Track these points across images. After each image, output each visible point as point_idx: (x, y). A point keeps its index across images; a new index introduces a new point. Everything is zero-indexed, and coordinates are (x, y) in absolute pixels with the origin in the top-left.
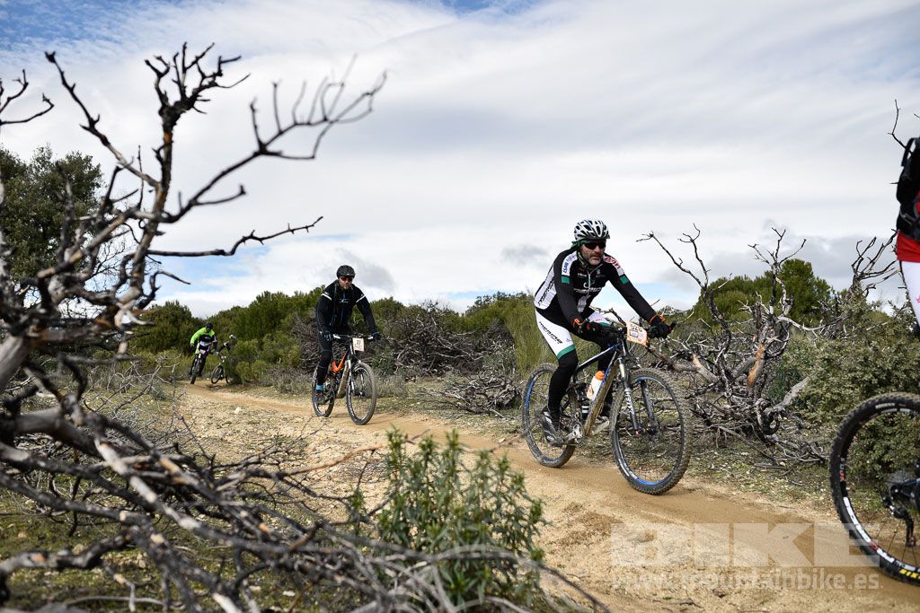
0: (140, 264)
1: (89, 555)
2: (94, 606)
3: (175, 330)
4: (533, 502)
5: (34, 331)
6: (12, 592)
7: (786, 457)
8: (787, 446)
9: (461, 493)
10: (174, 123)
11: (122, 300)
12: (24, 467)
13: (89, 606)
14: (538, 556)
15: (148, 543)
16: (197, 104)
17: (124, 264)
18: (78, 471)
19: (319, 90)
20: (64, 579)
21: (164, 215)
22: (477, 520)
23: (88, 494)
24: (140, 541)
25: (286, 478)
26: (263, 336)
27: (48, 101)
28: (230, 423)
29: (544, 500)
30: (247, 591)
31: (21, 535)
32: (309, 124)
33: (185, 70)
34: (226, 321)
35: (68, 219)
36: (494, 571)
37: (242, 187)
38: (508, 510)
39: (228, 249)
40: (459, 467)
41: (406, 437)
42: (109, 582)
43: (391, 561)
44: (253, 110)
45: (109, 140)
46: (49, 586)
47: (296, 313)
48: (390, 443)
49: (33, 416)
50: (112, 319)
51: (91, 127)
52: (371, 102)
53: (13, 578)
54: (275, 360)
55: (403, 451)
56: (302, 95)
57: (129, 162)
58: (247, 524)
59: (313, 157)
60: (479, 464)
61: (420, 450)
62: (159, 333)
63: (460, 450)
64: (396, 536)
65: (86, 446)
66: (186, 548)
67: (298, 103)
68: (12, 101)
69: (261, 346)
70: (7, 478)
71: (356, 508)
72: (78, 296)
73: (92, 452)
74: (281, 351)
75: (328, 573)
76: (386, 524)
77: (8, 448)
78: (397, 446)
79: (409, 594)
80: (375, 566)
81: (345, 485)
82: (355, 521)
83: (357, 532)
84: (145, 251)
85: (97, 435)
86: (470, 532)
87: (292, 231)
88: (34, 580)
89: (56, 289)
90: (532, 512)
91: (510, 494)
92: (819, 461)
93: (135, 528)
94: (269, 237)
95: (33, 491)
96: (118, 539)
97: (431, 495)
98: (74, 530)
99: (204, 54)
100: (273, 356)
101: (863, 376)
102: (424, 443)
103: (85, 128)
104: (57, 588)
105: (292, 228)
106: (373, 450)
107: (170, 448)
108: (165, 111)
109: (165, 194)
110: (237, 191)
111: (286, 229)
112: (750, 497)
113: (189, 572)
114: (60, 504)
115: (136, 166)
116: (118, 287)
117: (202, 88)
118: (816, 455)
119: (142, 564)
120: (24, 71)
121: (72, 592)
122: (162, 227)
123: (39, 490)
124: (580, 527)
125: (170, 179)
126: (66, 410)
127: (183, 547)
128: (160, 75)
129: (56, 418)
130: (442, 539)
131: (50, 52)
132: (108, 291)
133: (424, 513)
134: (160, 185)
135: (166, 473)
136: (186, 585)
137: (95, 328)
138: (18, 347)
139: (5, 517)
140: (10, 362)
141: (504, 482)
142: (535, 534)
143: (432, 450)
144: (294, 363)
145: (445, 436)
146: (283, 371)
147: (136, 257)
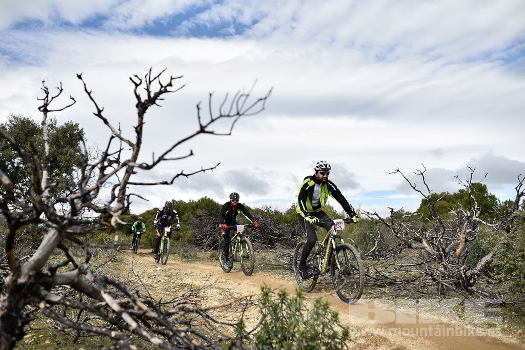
0: (123, 189)
4: (344, 328)
5: (67, 228)
8: (482, 294)
9: (304, 323)
10: (144, 112)
11: (113, 209)
12: (52, 304)
16: (157, 101)
17: (113, 190)
18: (87, 307)
19: (235, 97)
21: (145, 165)
22: (312, 339)
23: (87, 320)
25: (201, 312)
27: (73, 99)
28: (155, 276)
29: (350, 327)
31: (47, 342)
32: (229, 116)
33: (150, 82)
34: (150, 216)
35: (85, 165)
37: (191, 151)
38: (329, 333)
39: (169, 182)
40: (302, 308)
41: (270, 289)
44: (199, 109)
45: (108, 121)
47: (190, 212)
48: (262, 293)
49: (63, 275)
50: (110, 222)
51: (99, 114)
52: (264, 104)
54: (178, 239)
55: (269, 298)
56: (225, 100)
57: (118, 133)
58: (185, 340)
59: (230, 134)
60: (315, 306)
61: (277, 297)
63: (303, 298)
64: (264, 348)
65: (90, 292)
67: (223, 104)
68: (54, 99)
70: (48, 311)
71: (241, 330)
72: (89, 208)
73: (94, 296)
74: (181, 234)
76: (259, 340)
77: (49, 293)
78: (266, 294)
81: (223, 313)
82: (241, 338)
83: (242, 343)
84: (126, 182)
85: (102, 288)
86: (310, 346)
87: (204, 171)
90: (343, 334)
91: (331, 323)
92: (502, 304)
94: (191, 174)
95: (63, 318)
96: (112, 347)
97: (284, 323)
98: (77, 340)
99: (161, 74)
100: (176, 236)
102: (281, 293)
103: (95, 114)
105: (203, 169)
106: (251, 297)
108: (139, 105)
109: (138, 151)
110: (189, 153)
111: (201, 170)
116: (111, 202)
117: (161, 92)
118: (500, 300)
120: (61, 83)
124: (362, 341)
125: (141, 143)
126: (82, 272)
128: (137, 85)
129: (75, 277)
131: (79, 74)
132: (105, 205)
133: (281, 335)
134: (135, 146)
137: (97, 225)
138: (55, 236)
139: (37, 331)
140: (51, 244)
141: (326, 316)
142: (345, 347)
143: (285, 297)
144: (188, 241)
145: (294, 289)
146: (183, 246)
147: (122, 185)
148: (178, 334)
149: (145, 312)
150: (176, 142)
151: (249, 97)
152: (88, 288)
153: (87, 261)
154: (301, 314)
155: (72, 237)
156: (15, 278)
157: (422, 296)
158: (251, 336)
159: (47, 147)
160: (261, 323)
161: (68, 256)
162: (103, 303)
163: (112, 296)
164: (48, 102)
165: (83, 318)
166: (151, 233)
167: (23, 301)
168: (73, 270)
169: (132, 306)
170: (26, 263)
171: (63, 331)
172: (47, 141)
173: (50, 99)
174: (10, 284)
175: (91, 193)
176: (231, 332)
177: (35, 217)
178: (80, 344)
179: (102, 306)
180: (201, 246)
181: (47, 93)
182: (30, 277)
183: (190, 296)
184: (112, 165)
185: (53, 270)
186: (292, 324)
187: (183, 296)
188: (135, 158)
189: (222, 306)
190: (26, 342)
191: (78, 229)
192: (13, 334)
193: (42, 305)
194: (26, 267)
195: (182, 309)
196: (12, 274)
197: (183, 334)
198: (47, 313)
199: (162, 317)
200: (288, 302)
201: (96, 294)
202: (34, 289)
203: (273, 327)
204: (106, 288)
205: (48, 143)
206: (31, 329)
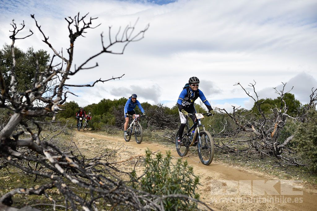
0: (61, 89)
1: (40, 190)
2: (42, 207)
3: (73, 111)
4: (196, 177)
5: (24, 112)
6: (14, 201)
7: (285, 163)
8: (285, 159)
9: (171, 173)
10: (74, 40)
11: (54, 101)
12: (20, 158)
13: (40, 207)
14: (197, 197)
15: (60, 187)
16: (83, 34)
17: (55, 89)
18: (37, 160)
19: (125, 30)
20: (32, 197)
21: (70, 72)
22: (176, 183)
24: (58, 186)
25: (109, 165)
26: (102, 114)
27: (31, 31)
28: (90, 144)
29: (200, 176)
30: (95, 205)
31: (18, 181)
32: (121, 41)
33: (78, 22)
34: (91, 108)
35: (37, 72)
36: (181, 201)
37: (97, 63)
38: (187, 179)
39: (91, 85)
40: (170, 164)
41: (152, 152)
42: (47, 199)
43: (145, 197)
44: (102, 36)
45: (52, 45)
46: (27, 199)
47: (114, 106)
48: (146, 154)
49: (22, 141)
50: (50, 108)
51: (46, 41)
52: (143, 34)
53: (14, 196)
55: (150, 157)
56: (119, 31)
57: (58, 53)
58: (95, 181)
59: (122, 53)
60: (178, 163)
61: (156, 157)
62: (68, 112)
63: (171, 158)
64: (147, 187)
65: (40, 151)
66: (74, 188)
67: (118, 34)
68: (19, 31)
69: (102, 117)
70: (13, 161)
71: (133, 176)
72: (39, 99)
73: (42, 154)
74: (108, 119)
75: (123, 199)
76: (144, 183)
77: (14, 151)
78: (149, 155)
79: (151, 208)
80: (140, 198)
81: (129, 167)
82: (133, 181)
83: (134, 184)
84: (63, 85)
85: (44, 148)
86: (173, 187)
88: (21, 197)
89: (32, 97)
90: (195, 180)
91: (188, 174)
92: (296, 165)
93: (56, 181)
94: (106, 81)
95: (22, 166)
96: (50, 185)
97: (160, 173)
98: (36, 180)
99: (85, 16)
100: (106, 121)
101: (314, 136)
102: (158, 155)
103: (43, 41)
104: (29, 200)
105: (114, 78)
106: (140, 157)
108: (71, 36)
109: (70, 65)
110: (95, 65)
111: (112, 78)
112: (271, 177)
113: (74, 198)
114: (31, 172)
115: (61, 55)
116: (53, 97)
117: (84, 28)
118: (295, 163)
119: (59, 193)
120: (23, 21)
121: (34, 201)
122: (69, 76)
123: (24, 167)
125: (72, 60)
126: (34, 139)
127: (73, 187)
128: (70, 23)
129: (31, 141)
130: (163, 189)
131: (32, 15)
132: (50, 98)
133: (157, 180)
134: (69, 62)
135: (68, 162)
136: (73, 202)
137: (45, 111)
138: (18, 116)
139: (13, 174)
140: (16, 121)
141: (186, 169)
142: (196, 188)
143: (160, 157)
144: (113, 123)
145: (166, 152)
146: (109, 126)
147: (60, 86)
148: (91, 177)
150: (89, 58)
151: (135, 29)
152: (39, 149)
154: (169, 168)
157: (249, 159)
159: (14, 61)
160: (146, 173)
163: (51, 155)
164: (15, 33)
171: (28, 174)
172: (14, 57)
173: (16, 31)
180: (120, 127)
181: (15, 29)
182: (2, 141)
183: (106, 155)
186: (164, 173)
187: (102, 155)
188: (68, 68)
189: (122, 162)
190: (5, 180)
191: (32, 112)
193: (9, 158)
197: (94, 178)
198: (12, 163)
200: (162, 160)
202: (4, 148)
203: (153, 175)
204: (47, 149)
205: (15, 59)
206: (9, 173)
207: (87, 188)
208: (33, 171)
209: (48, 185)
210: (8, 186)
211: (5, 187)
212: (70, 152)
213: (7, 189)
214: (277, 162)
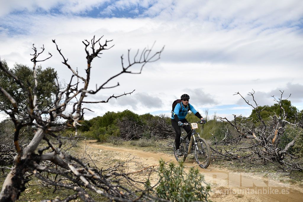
0: (80, 106)
1: (65, 201)
4: (207, 184)
5: (48, 128)
7: (288, 169)
8: (288, 165)
9: (184, 181)
10: (91, 61)
11: (74, 117)
12: (41, 171)
15: (85, 197)
16: (98, 55)
17: (74, 106)
18: (60, 173)
19: (143, 52)
21: (92, 92)
22: (189, 191)
23: (60, 180)
24: (82, 197)
26: (107, 126)
27: (50, 54)
28: (99, 155)
31: (38, 193)
32: (139, 62)
33: (94, 44)
35: (58, 92)
37: (118, 83)
38: (199, 187)
39: (106, 101)
40: (183, 173)
41: (164, 162)
44: (122, 59)
45: (71, 66)
47: (118, 118)
48: (160, 164)
49: (46, 155)
50: (72, 125)
52: (160, 55)
55: (164, 167)
56: (137, 53)
57: (77, 73)
58: (116, 191)
59: (140, 73)
60: (190, 172)
61: (169, 167)
63: (184, 167)
64: (161, 196)
65: (62, 165)
67: (136, 56)
68: (40, 54)
69: (107, 129)
70: (38, 175)
71: (148, 186)
72: (60, 116)
73: (64, 167)
74: (113, 131)
76: (159, 191)
77: (38, 165)
78: (162, 165)
81: (138, 176)
82: (148, 190)
83: (149, 193)
84: (81, 101)
85: (69, 162)
87: (126, 94)
90: (207, 188)
91: (199, 182)
92: (300, 170)
93: (80, 192)
94: (118, 97)
96: (74, 196)
97: (173, 181)
98: (55, 191)
99: (100, 39)
100: (111, 133)
102: (171, 164)
103: (63, 63)
106: (154, 167)
107: (87, 165)
108: (88, 57)
109: (88, 83)
111: (124, 94)
114: (55, 184)
116: (73, 113)
117: (100, 50)
118: (299, 168)
120: (43, 45)
124: (218, 192)
125: (89, 79)
126: (57, 153)
128: (87, 46)
129: (53, 156)
130: (178, 197)
131: (54, 40)
132: (70, 115)
133: (171, 188)
134: (86, 81)
135: (88, 173)
137: (65, 126)
138: (42, 133)
139: (32, 186)
140: (40, 137)
141: (197, 177)
142: (208, 196)
143: (173, 167)
144: (117, 135)
146: (114, 138)
147: (79, 103)
148: (112, 188)
149: (93, 176)
150: (109, 78)
152: (61, 162)
153: (60, 147)
154: (182, 176)
155: (51, 133)
156: (19, 156)
157: (253, 166)
158: (154, 189)
159: (36, 82)
160: (160, 182)
161: (49, 144)
162: (69, 171)
163: (74, 167)
164: (36, 56)
165: (58, 179)
166: (96, 131)
167: (24, 169)
168: (52, 152)
169: (86, 172)
170: (26, 148)
171: (47, 186)
172: (36, 78)
173: (37, 55)
174: (17, 160)
175: (62, 108)
176: (143, 187)
177: (30, 122)
178: (57, 194)
179: (68, 172)
180: (124, 138)
181: (36, 51)
182: (28, 156)
183: (118, 166)
184: (73, 92)
185: (41, 152)
186: (177, 182)
187: (115, 166)
188: (86, 87)
189: (137, 172)
190: (26, 193)
191: (54, 128)
192: (19, 188)
193: (35, 172)
194: (25, 151)
195: (114, 174)
196: (18, 154)
197: (115, 188)
198: (37, 176)
199: (103, 178)
200: (174, 169)
201: (65, 166)
202: (30, 163)
203: (166, 184)
204: (71, 162)
205: (37, 80)
206: (29, 185)
207: (112, 198)
208: (57, 184)
209: (72, 196)
210: (30, 198)
211: (27, 199)
212: (87, 164)
213: (29, 201)
214: (280, 168)
